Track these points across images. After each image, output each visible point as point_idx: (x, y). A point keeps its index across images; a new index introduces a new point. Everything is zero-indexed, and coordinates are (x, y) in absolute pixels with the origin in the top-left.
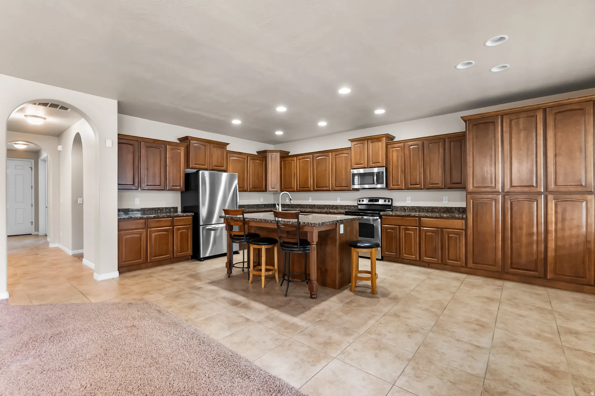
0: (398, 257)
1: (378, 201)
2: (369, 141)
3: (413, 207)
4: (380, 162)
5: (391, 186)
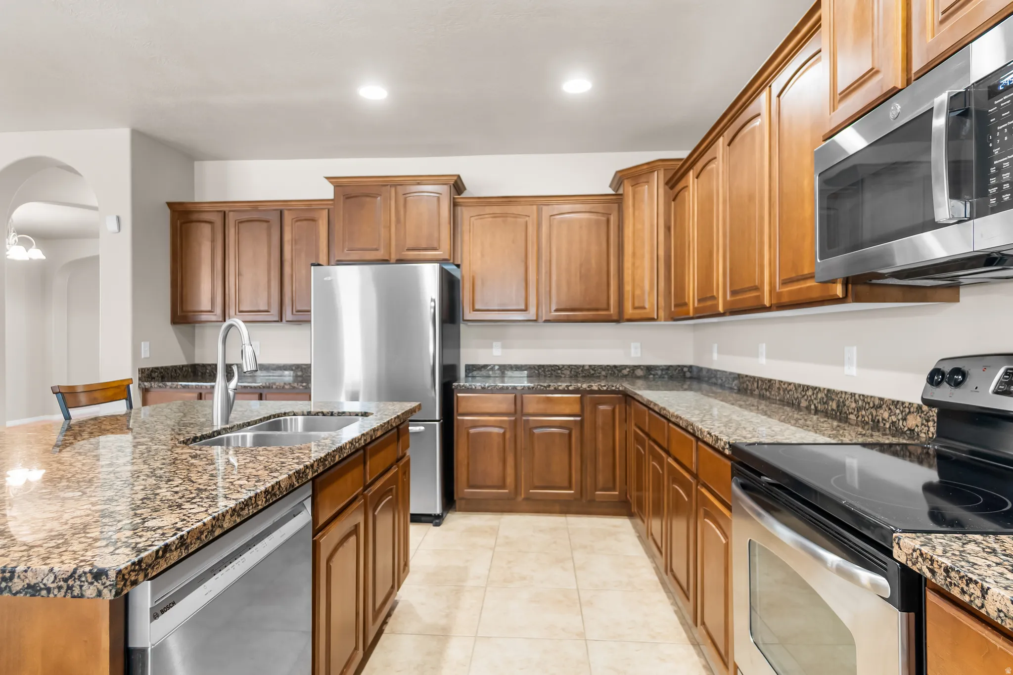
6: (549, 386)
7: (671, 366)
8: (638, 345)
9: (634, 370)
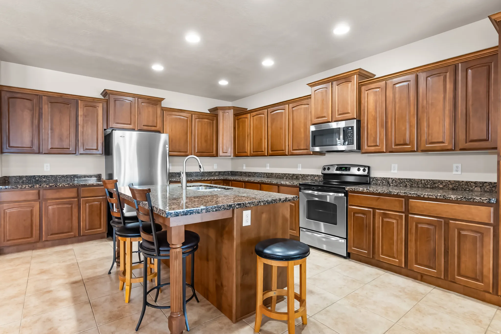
0: (371, 257)
1: (349, 169)
2: (335, 83)
3: (402, 179)
4: (349, 111)
5: (366, 147)
6: (202, 179)
7: (226, 171)
8: (216, 164)
9: (215, 173)
